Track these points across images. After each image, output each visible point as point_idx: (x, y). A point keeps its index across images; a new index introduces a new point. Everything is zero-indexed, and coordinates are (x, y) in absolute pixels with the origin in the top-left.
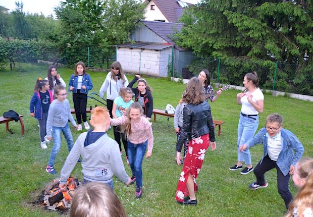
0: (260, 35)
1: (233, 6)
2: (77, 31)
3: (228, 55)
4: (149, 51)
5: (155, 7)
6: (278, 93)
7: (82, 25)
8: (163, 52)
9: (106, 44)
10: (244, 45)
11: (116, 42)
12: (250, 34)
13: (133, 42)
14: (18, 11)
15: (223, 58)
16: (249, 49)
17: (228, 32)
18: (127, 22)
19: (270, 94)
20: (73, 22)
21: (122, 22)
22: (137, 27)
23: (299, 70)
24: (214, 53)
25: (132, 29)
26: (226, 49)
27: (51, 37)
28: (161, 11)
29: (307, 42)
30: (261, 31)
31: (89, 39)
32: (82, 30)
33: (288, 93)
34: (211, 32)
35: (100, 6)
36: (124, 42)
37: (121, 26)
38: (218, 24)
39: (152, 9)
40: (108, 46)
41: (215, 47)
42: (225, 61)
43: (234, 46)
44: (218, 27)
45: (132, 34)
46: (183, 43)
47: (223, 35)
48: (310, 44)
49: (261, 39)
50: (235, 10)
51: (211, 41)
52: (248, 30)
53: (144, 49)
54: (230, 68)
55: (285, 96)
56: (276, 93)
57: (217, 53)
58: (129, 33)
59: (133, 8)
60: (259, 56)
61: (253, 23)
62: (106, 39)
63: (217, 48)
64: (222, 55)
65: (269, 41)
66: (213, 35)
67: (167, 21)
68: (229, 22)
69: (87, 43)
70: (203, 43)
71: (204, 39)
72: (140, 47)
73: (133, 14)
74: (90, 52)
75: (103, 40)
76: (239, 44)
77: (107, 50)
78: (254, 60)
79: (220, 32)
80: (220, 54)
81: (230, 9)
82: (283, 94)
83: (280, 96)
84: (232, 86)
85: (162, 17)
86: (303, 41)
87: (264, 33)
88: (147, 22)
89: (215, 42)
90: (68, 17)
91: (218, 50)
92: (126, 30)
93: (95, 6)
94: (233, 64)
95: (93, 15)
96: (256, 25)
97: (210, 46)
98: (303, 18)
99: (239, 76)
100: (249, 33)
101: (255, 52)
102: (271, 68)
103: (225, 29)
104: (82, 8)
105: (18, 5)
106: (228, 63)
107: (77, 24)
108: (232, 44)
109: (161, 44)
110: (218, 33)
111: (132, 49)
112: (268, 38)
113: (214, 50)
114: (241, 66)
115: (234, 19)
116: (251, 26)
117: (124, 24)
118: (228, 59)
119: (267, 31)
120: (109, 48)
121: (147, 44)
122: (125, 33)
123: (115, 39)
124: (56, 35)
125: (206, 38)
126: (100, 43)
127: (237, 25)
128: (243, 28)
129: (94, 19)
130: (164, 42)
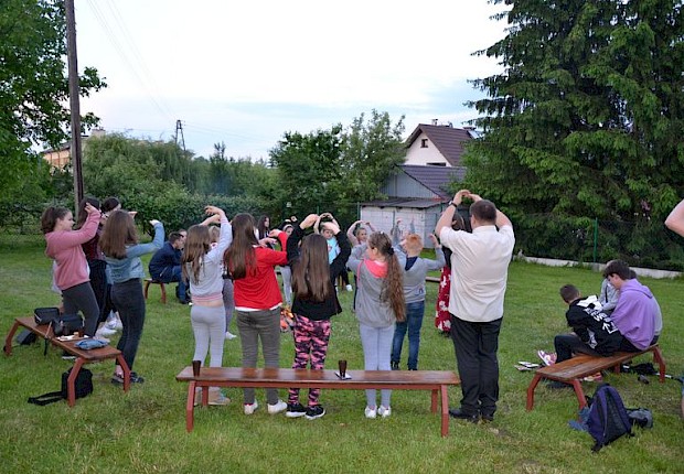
0: (568, 179)
1: (527, 139)
2: (301, 182)
3: (526, 212)
4: (406, 211)
5: (429, 143)
7: (309, 175)
8: (430, 211)
9: (344, 201)
10: (547, 195)
11: (359, 198)
12: (551, 178)
13: (386, 197)
14: (218, 157)
15: (517, 216)
16: (555, 201)
18: (377, 167)
19: (590, 268)
20: (296, 171)
21: (370, 169)
22: (393, 175)
25: (384, 179)
26: (523, 202)
27: (264, 193)
28: (439, 149)
29: (642, 186)
30: (571, 173)
31: (320, 195)
32: (310, 182)
34: (498, 178)
35: (337, 145)
36: (371, 198)
37: (366, 174)
39: (424, 146)
40: (347, 204)
43: (534, 197)
44: (508, 171)
45: (385, 186)
47: (517, 181)
48: (648, 191)
49: (570, 185)
50: (531, 145)
52: (548, 172)
53: (401, 208)
54: (528, 231)
56: (598, 267)
58: (380, 185)
59: (387, 146)
60: (572, 211)
61: (555, 162)
62: (344, 194)
65: (585, 187)
66: (501, 182)
67: (448, 165)
68: (522, 162)
69: (315, 200)
73: (386, 155)
75: (340, 196)
76: (540, 195)
77: (345, 211)
78: (562, 218)
79: (512, 178)
81: (524, 142)
84: (532, 259)
85: (440, 159)
86: (633, 185)
87: (575, 176)
88: (408, 166)
89: (505, 193)
90: (289, 162)
92: (375, 180)
93: (329, 147)
94: (532, 225)
95: (326, 159)
96: (561, 165)
98: (632, 152)
99: (543, 243)
101: (563, 205)
102: (589, 228)
104: (310, 150)
105: (217, 148)
107: (302, 173)
108: (531, 195)
109: (430, 200)
110: (508, 179)
111: (382, 207)
112: (583, 183)
114: (545, 228)
115: (528, 158)
116: (551, 167)
118: (524, 217)
119: (581, 174)
120: (349, 208)
121: (408, 200)
122: (374, 184)
123: (357, 194)
124: (272, 190)
126: (336, 199)
127: (532, 166)
128: (541, 170)
129: (327, 164)
130: (434, 196)
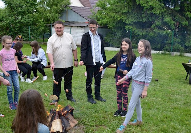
0: (160, 12)
2: (19, 13)
3: (137, 28)
4: (76, 28)
6: (175, 53)
7: (23, 10)
8: (86, 28)
9: (42, 23)
10: (148, 20)
11: (50, 22)
15: (133, 30)
16: (152, 23)
17: (135, 11)
18: (58, 6)
20: (16, 7)
22: (65, 10)
23: (189, 37)
24: (127, 27)
25: (62, 13)
31: (30, 20)
32: (23, 13)
33: (182, 53)
34: (124, 11)
37: (53, 9)
38: (128, 5)
40: (44, 25)
41: (127, 22)
42: (135, 32)
43: (140, 21)
44: (129, 8)
46: (100, 22)
47: (132, 13)
49: (161, 15)
51: (124, 18)
52: (152, 8)
53: (72, 26)
54: (138, 37)
55: (180, 55)
56: (173, 54)
57: (129, 26)
58: (60, 15)
61: (155, 3)
62: (43, 19)
63: (128, 23)
64: (132, 28)
65: (166, 16)
68: (138, 3)
69: (27, 23)
70: (119, 19)
71: (119, 17)
72: (70, 25)
74: (30, 29)
75: (40, 21)
76: (144, 20)
77: (43, 28)
79: (130, 11)
80: (131, 27)
82: (179, 54)
83: (176, 56)
86: (190, 15)
88: (72, 6)
89: (127, 19)
91: (130, 24)
92: (57, 13)
97: (124, 21)
100: (152, 11)
101: (157, 24)
102: (169, 35)
103: (133, 9)
106: (137, 34)
107: (19, 8)
108: (139, 20)
109: (84, 23)
110: (128, 12)
112: (165, 14)
113: (127, 24)
114: (147, 35)
115: (141, 1)
116: (154, 6)
117: (56, 8)
118: (137, 31)
119: (165, 9)
120: (45, 27)
121: (74, 23)
122: (57, 15)
123: (49, 20)
124: (3, 17)
125: (120, 16)
126: (38, 22)
127: (144, 5)
128: (148, 7)
129: (32, 4)
130: (86, 21)
